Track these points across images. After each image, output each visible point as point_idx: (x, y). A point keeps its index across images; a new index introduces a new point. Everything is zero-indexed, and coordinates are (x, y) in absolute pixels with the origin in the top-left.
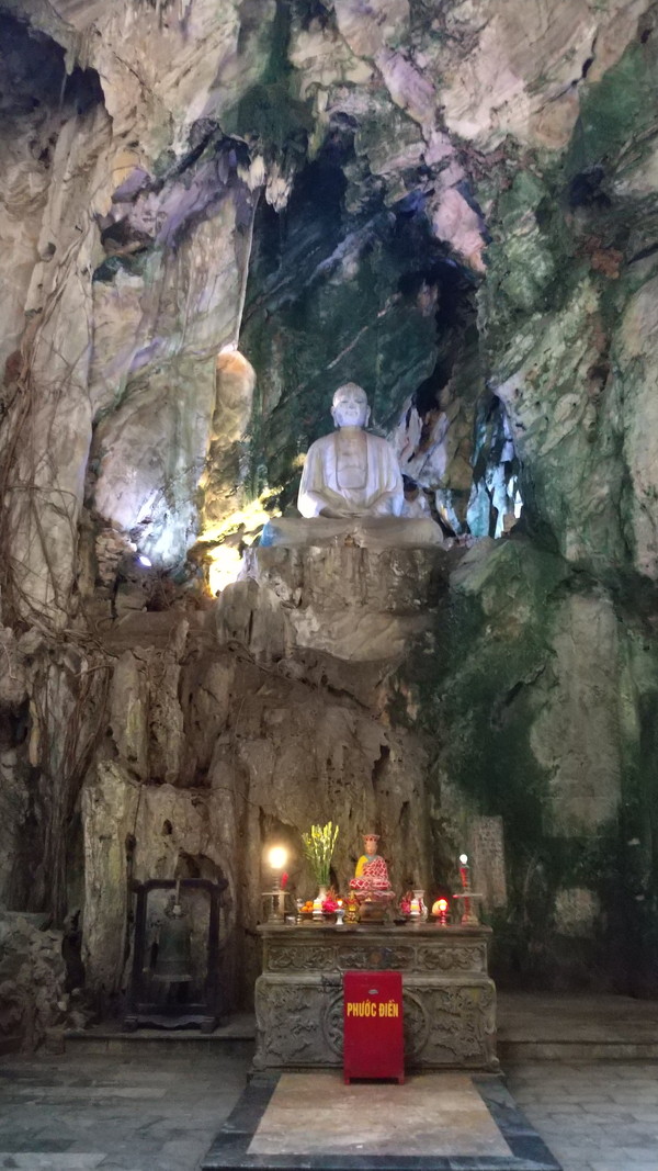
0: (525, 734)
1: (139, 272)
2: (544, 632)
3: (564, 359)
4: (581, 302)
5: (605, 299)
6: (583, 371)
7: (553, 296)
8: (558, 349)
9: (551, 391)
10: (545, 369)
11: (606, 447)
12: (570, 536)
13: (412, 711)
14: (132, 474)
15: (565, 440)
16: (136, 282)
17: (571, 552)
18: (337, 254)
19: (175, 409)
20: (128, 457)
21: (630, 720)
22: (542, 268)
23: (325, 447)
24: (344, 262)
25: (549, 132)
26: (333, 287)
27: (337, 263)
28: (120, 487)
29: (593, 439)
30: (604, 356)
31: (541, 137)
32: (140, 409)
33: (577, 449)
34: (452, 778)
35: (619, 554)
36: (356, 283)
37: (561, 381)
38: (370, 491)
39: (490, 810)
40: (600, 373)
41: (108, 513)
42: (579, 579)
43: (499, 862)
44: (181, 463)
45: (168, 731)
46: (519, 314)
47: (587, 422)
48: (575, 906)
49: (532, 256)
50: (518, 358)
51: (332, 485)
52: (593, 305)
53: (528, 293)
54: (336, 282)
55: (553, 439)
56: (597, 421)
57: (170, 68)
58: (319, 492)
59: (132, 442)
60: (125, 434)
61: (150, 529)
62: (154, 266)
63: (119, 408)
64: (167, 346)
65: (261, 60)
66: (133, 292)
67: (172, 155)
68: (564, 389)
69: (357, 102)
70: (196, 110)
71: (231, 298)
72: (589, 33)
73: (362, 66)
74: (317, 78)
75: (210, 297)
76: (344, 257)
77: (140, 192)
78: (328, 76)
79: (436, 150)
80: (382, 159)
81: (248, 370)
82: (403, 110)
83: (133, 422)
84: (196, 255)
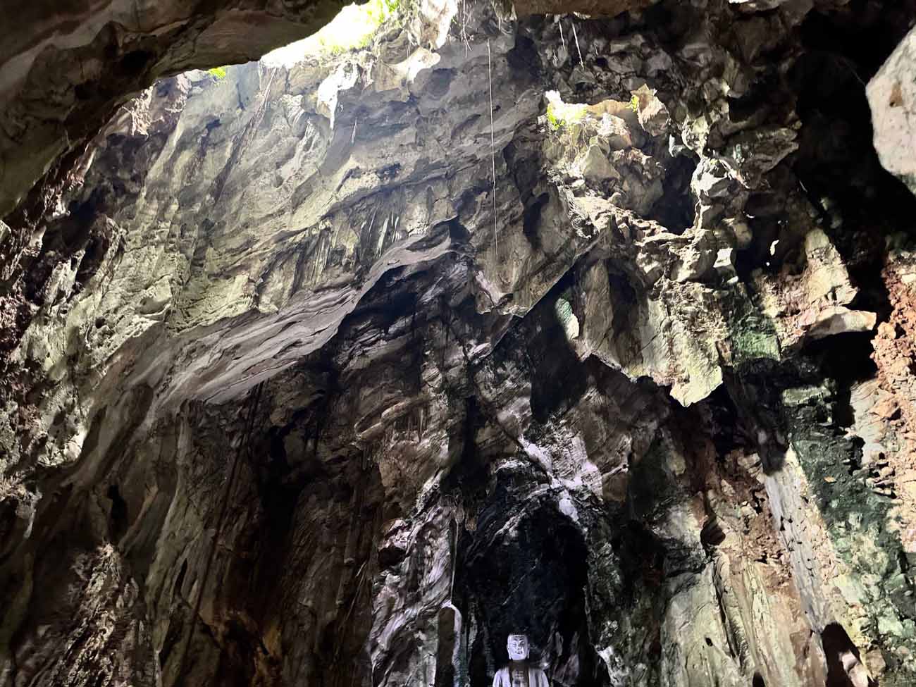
1: (397, 572)
3: (634, 637)
4: (642, 601)
5: (653, 601)
6: (647, 647)
7: (627, 594)
8: (631, 631)
9: (630, 660)
10: (626, 643)
16: (396, 578)
18: (506, 526)
19: (418, 654)
22: (618, 579)
24: (510, 530)
25: (615, 493)
26: (505, 546)
27: (507, 531)
30: (657, 637)
31: (609, 495)
32: (398, 657)
36: (517, 544)
37: (635, 653)
40: (656, 649)
47: (653, 681)
49: (612, 570)
50: (609, 635)
52: (648, 604)
53: (611, 594)
54: (506, 544)
57: (414, 461)
60: (391, 680)
62: (406, 565)
63: (384, 663)
64: (413, 612)
65: (460, 447)
66: (395, 585)
67: (416, 510)
68: (637, 659)
69: (511, 464)
70: (428, 486)
71: (447, 571)
72: (629, 441)
73: (512, 443)
74: (489, 452)
75: (436, 573)
76: (510, 528)
77: (399, 528)
78: (495, 450)
79: (555, 484)
80: (527, 492)
81: (458, 615)
82: (535, 463)
83: (394, 670)
84: (428, 550)
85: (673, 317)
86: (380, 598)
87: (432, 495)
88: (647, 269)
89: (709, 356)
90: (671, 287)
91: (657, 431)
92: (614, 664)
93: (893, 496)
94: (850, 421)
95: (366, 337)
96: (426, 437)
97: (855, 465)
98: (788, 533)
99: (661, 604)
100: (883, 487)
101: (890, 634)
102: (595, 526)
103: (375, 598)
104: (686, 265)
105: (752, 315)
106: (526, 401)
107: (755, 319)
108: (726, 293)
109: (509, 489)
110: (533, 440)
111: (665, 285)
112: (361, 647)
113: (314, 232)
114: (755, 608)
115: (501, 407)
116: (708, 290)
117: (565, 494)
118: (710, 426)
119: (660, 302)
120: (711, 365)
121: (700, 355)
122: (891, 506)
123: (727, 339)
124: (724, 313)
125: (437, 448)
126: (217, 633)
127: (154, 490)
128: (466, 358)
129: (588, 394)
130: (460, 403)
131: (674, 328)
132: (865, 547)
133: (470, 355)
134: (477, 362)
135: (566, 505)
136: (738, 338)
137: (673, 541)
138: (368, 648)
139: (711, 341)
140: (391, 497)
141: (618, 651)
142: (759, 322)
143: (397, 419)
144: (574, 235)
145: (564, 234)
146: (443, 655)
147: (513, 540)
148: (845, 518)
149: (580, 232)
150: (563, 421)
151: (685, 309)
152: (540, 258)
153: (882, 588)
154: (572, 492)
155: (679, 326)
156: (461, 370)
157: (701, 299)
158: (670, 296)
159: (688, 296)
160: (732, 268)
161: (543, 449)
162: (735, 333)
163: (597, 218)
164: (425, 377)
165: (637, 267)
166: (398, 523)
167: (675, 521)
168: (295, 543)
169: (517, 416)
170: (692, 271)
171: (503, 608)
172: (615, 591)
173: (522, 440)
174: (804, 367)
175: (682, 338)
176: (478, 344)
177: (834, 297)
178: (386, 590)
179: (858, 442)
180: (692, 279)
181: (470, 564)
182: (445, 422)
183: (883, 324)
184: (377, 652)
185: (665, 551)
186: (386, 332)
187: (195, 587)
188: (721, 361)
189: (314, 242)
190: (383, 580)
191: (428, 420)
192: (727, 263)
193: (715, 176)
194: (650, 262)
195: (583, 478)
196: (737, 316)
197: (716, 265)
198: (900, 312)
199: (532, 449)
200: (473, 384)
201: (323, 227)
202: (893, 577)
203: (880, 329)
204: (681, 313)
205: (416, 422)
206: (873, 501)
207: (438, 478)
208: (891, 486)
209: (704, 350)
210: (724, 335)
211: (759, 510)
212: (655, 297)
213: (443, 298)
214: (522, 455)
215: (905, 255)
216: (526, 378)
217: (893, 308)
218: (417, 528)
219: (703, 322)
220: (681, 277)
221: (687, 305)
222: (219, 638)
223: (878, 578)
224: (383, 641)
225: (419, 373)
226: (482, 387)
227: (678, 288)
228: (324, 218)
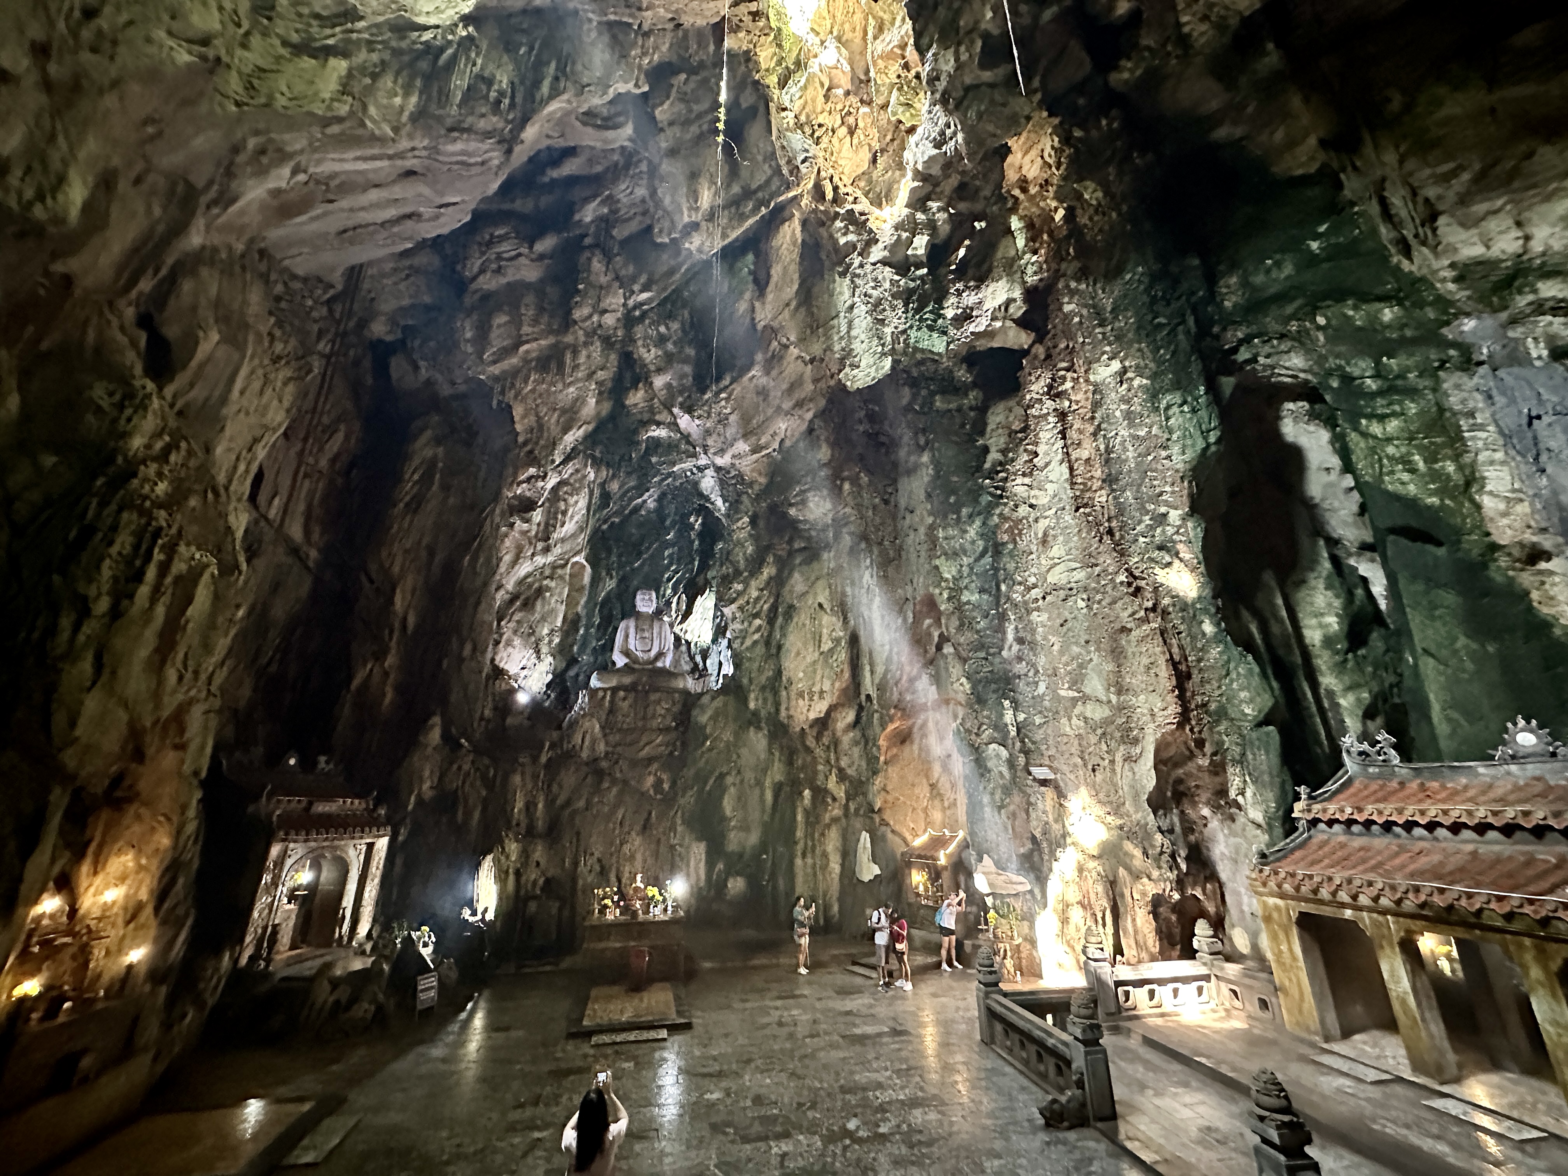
0: (721, 798)
1: (528, 521)
2: (735, 746)
3: (758, 599)
4: (768, 570)
5: (780, 571)
6: (766, 607)
7: (756, 564)
8: (755, 594)
9: (749, 616)
10: (748, 603)
11: (774, 651)
12: (752, 696)
13: (666, 786)
14: (517, 642)
15: (755, 643)
16: (526, 527)
17: (752, 705)
18: (645, 497)
19: (544, 598)
20: (515, 632)
21: (769, 796)
22: (750, 549)
23: (632, 623)
25: (761, 474)
26: (643, 515)
27: (645, 501)
28: (510, 649)
29: (768, 643)
30: (776, 601)
31: (755, 476)
32: (524, 599)
33: (760, 650)
34: (683, 823)
35: (772, 710)
36: (653, 515)
37: (755, 611)
38: (653, 653)
39: (699, 839)
40: (774, 608)
41: (501, 665)
42: (754, 720)
43: (702, 865)
44: (546, 631)
45: (536, 805)
46: (738, 573)
47: (765, 635)
48: (736, 885)
49: (746, 541)
51: (632, 647)
52: (773, 572)
53: (742, 561)
54: (643, 513)
55: (748, 642)
56: (770, 635)
57: (555, 410)
58: (626, 653)
59: (518, 622)
60: (516, 617)
61: (525, 672)
62: (537, 516)
63: (512, 601)
64: (540, 560)
65: (607, 407)
66: (524, 533)
67: (553, 461)
68: (756, 616)
69: (661, 433)
70: (571, 438)
71: (581, 529)
72: (783, 426)
73: (665, 412)
74: (639, 417)
75: (569, 527)
76: (650, 500)
77: (532, 477)
78: (646, 417)
79: (703, 461)
80: (674, 464)
81: (588, 569)
82: (686, 437)
83: (520, 610)
84: (562, 506)
85: (856, 299)
86: (508, 543)
87: (573, 449)
88: (842, 241)
89: (883, 345)
90: (861, 266)
91: (811, 421)
92: (734, 618)
93: (1001, 497)
94: (982, 433)
95: (504, 247)
96: (570, 384)
97: (979, 468)
98: (908, 522)
99: (786, 573)
100: (997, 488)
101: (968, 603)
102: (737, 501)
103: (502, 541)
104: (880, 245)
105: (931, 312)
106: (688, 369)
107: (932, 317)
108: (912, 285)
109: (654, 460)
110: (689, 410)
111: (856, 263)
112: (486, 584)
113: (450, 37)
114: (864, 581)
115: (659, 371)
116: (897, 278)
117: (710, 472)
118: (860, 422)
119: (847, 281)
120: (884, 354)
121: (875, 341)
122: (998, 505)
123: (904, 332)
124: (906, 305)
125: (579, 401)
126: (308, 556)
127: (215, 337)
128: (625, 305)
129: (753, 372)
130: (613, 357)
131: (855, 311)
132: (968, 536)
133: (631, 303)
134: (637, 313)
135: (708, 483)
136: (913, 333)
137: (806, 521)
138: (494, 587)
139: (888, 330)
140: (525, 443)
141: (741, 608)
142: (935, 321)
143: (538, 359)
144: (778, 171)
145: (766, 167)
146: (571, 602)
147: (649, 512)
148: (958, 512)
149: (785, 171)
150: (723, 395)
151: (870, 291)
152: (736, 189)
153: (972, 569)
154: (718, 469)
155: (861, 310)
156: (618, 320)
157: (887, 285)
158: (858, 276)
159: (875, 280)
160: (924, 260)
161: (697, 422)
162: (911, 327)
163: (803, 162)
164: (577, 314)
165: (831, 236)
166: (532, 471)
167: (811, 505)
168: (407, 477)
169: (674, 383)
170: (886, 253)
171: (633, 570)
172: (747, 560)
173: (676, 410)
174: (963, 375)
175: (862, 320)
176: (642, 291)
177: (1006, 310)
178: (515, 534)
179: (986, 450)
180: (884, 262)
181: (605, 527)
182: (594, 373)
183: (1037, 346)
184: (502, 592)
185: (796, 529)
186: (531, 247)
187: (276, 501)
188: (893, 351)
189: (450, 51)
190: (512, 525)
191: (576, 367)
192: (921, 251)
193: (935, 147)
194: (845, 234)
195: (734, 457)
196: (917, 311)
197: (910, 252)
198: (1055, 335)
199: (685, 421)
200: (630, 339)
201: (464, 33)
202: (983, 561)
203: (1033, 350)
204: (865, 295)
205: (561, 366)
206: (986, 499)
207: (581, 432)
208: (1003, 489)
209: (880, 338)
210: (901, 327)
211: (886, 502)
212: (843, 274)
213: (606, 223)
214: (674, 425)
215: (1073, 285)
216: (690, 343)
217: (1048, 332)
218: (552, 481)
219: (884, 310)
220: (873, 258)
221: (873, 288)
222: (311, 564)
223: (971, 560)
224: (510, 585)
225: (569, 312)
226: (640, 343)
227: (868, 268)
228: (467, 19)
